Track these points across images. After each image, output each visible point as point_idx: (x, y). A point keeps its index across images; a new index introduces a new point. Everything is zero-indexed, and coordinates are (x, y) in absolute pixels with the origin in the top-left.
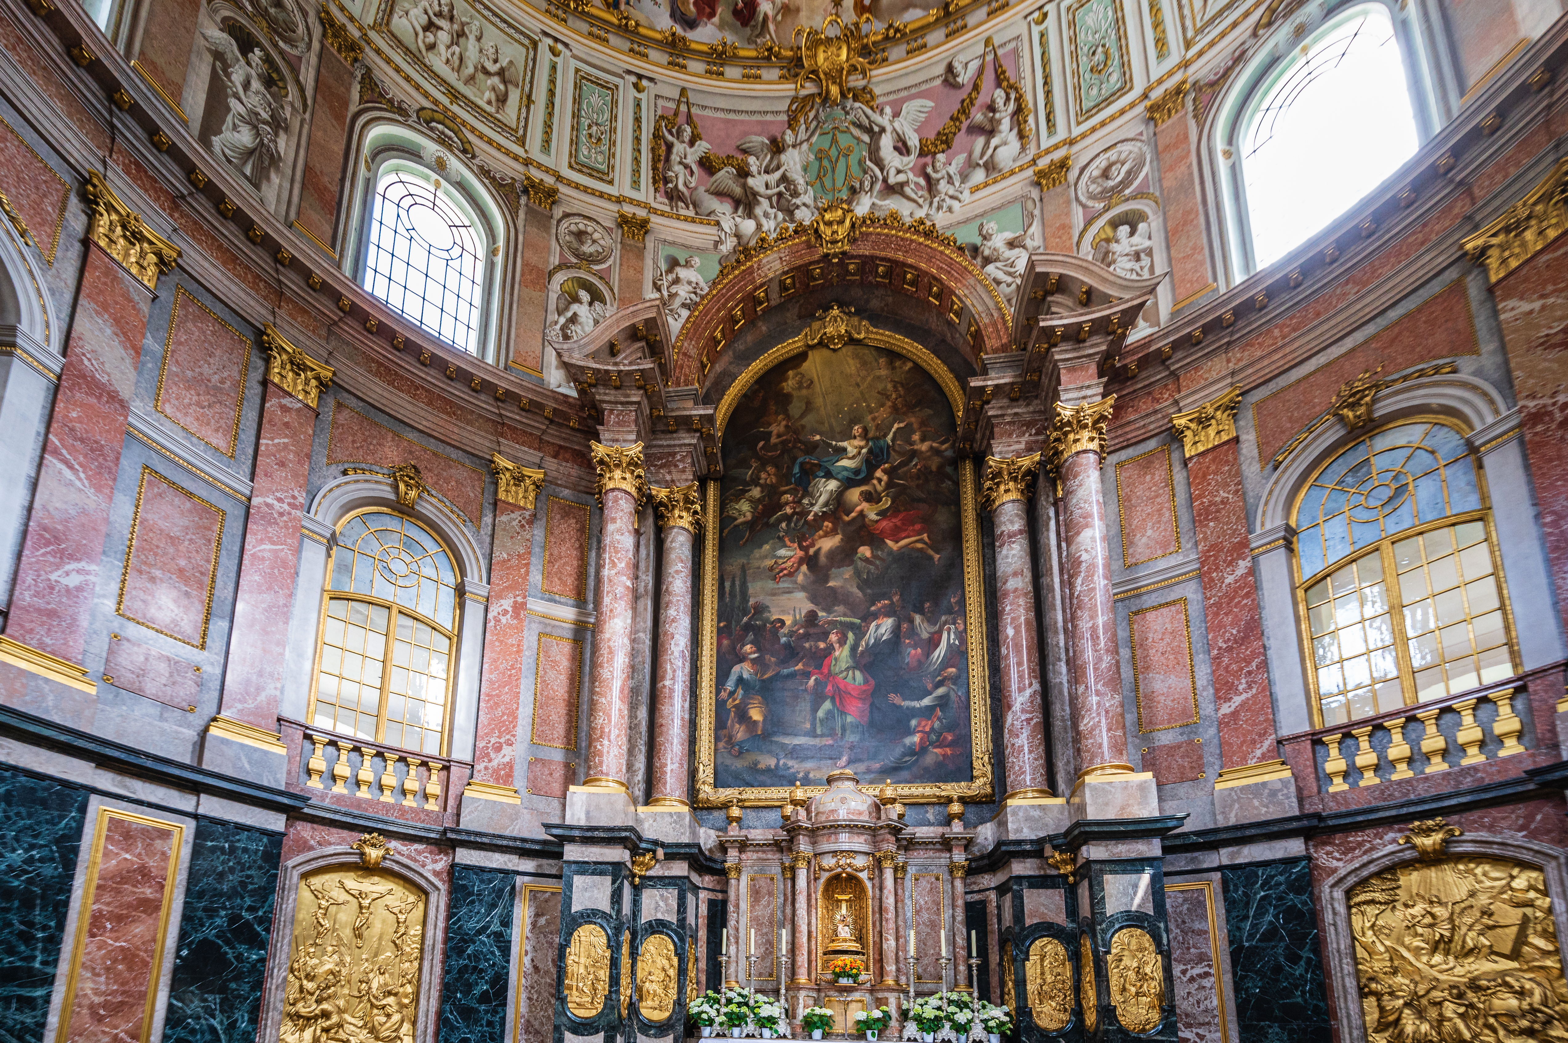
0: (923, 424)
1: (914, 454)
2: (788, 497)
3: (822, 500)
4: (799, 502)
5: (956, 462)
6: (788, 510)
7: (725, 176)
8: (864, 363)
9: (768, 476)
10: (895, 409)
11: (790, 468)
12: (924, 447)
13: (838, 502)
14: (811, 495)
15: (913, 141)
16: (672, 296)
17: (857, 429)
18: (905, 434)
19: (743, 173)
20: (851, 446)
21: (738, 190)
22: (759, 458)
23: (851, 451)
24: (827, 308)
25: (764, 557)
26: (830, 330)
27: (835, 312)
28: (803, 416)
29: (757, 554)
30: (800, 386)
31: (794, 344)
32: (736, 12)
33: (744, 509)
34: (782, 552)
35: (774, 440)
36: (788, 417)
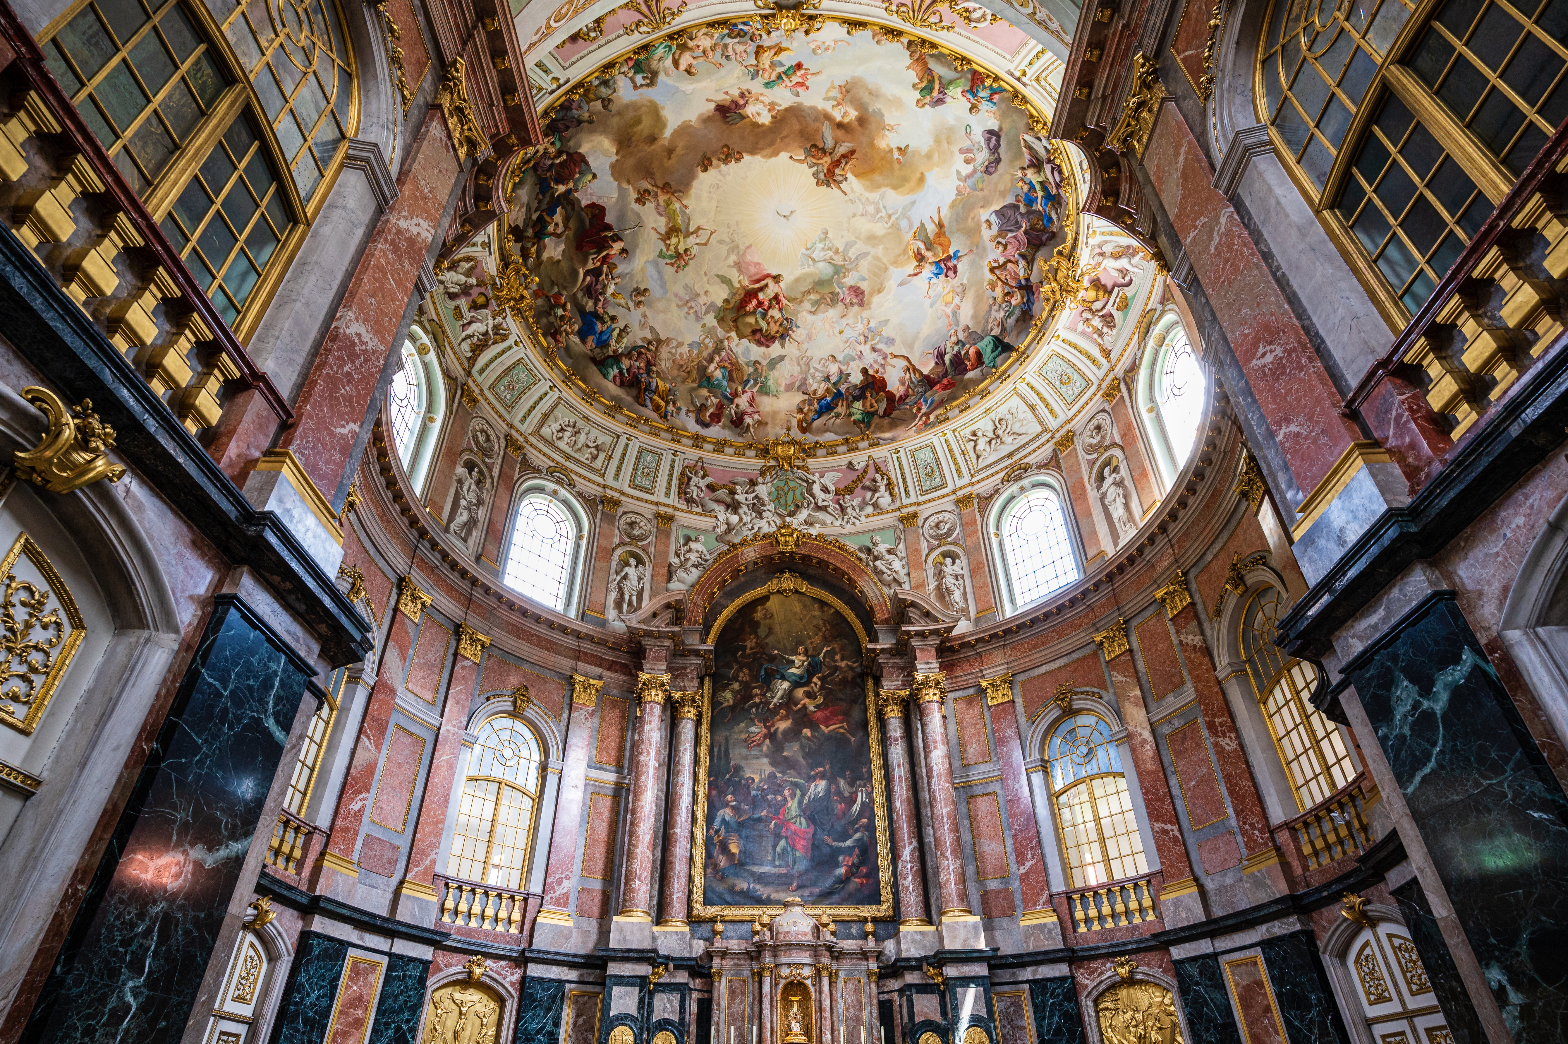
0: (841, 649)
1: (837, 668)
2: (757, 691)
3: (779, 693)
4: (764, 695)
5: (863, 675)
6: (757, 700)
7: (722, 493)
9: (744, 676)
10: (824, 637)
11: (759, 671)
12: (843, 664)
13: (789, 697)
14: (772, 691)
15: (832, 488)
16: (687, 560)
17: (801, 649)
19: (733, 493)
20: (797, 659)
21: (728, 500)
22: (738, 663)
23: (798, 663)
24: (782, 572)
25: (741, 732)
26: (784, 586)
27: (787, 575)
28: (767, 636)
29: (736, 729)
30: (765, 618)
31: (761, 591)
32: (732, 422)
33: (728, 698)
34: (753, 729)
35: (748, 651)
36: (757, 637)
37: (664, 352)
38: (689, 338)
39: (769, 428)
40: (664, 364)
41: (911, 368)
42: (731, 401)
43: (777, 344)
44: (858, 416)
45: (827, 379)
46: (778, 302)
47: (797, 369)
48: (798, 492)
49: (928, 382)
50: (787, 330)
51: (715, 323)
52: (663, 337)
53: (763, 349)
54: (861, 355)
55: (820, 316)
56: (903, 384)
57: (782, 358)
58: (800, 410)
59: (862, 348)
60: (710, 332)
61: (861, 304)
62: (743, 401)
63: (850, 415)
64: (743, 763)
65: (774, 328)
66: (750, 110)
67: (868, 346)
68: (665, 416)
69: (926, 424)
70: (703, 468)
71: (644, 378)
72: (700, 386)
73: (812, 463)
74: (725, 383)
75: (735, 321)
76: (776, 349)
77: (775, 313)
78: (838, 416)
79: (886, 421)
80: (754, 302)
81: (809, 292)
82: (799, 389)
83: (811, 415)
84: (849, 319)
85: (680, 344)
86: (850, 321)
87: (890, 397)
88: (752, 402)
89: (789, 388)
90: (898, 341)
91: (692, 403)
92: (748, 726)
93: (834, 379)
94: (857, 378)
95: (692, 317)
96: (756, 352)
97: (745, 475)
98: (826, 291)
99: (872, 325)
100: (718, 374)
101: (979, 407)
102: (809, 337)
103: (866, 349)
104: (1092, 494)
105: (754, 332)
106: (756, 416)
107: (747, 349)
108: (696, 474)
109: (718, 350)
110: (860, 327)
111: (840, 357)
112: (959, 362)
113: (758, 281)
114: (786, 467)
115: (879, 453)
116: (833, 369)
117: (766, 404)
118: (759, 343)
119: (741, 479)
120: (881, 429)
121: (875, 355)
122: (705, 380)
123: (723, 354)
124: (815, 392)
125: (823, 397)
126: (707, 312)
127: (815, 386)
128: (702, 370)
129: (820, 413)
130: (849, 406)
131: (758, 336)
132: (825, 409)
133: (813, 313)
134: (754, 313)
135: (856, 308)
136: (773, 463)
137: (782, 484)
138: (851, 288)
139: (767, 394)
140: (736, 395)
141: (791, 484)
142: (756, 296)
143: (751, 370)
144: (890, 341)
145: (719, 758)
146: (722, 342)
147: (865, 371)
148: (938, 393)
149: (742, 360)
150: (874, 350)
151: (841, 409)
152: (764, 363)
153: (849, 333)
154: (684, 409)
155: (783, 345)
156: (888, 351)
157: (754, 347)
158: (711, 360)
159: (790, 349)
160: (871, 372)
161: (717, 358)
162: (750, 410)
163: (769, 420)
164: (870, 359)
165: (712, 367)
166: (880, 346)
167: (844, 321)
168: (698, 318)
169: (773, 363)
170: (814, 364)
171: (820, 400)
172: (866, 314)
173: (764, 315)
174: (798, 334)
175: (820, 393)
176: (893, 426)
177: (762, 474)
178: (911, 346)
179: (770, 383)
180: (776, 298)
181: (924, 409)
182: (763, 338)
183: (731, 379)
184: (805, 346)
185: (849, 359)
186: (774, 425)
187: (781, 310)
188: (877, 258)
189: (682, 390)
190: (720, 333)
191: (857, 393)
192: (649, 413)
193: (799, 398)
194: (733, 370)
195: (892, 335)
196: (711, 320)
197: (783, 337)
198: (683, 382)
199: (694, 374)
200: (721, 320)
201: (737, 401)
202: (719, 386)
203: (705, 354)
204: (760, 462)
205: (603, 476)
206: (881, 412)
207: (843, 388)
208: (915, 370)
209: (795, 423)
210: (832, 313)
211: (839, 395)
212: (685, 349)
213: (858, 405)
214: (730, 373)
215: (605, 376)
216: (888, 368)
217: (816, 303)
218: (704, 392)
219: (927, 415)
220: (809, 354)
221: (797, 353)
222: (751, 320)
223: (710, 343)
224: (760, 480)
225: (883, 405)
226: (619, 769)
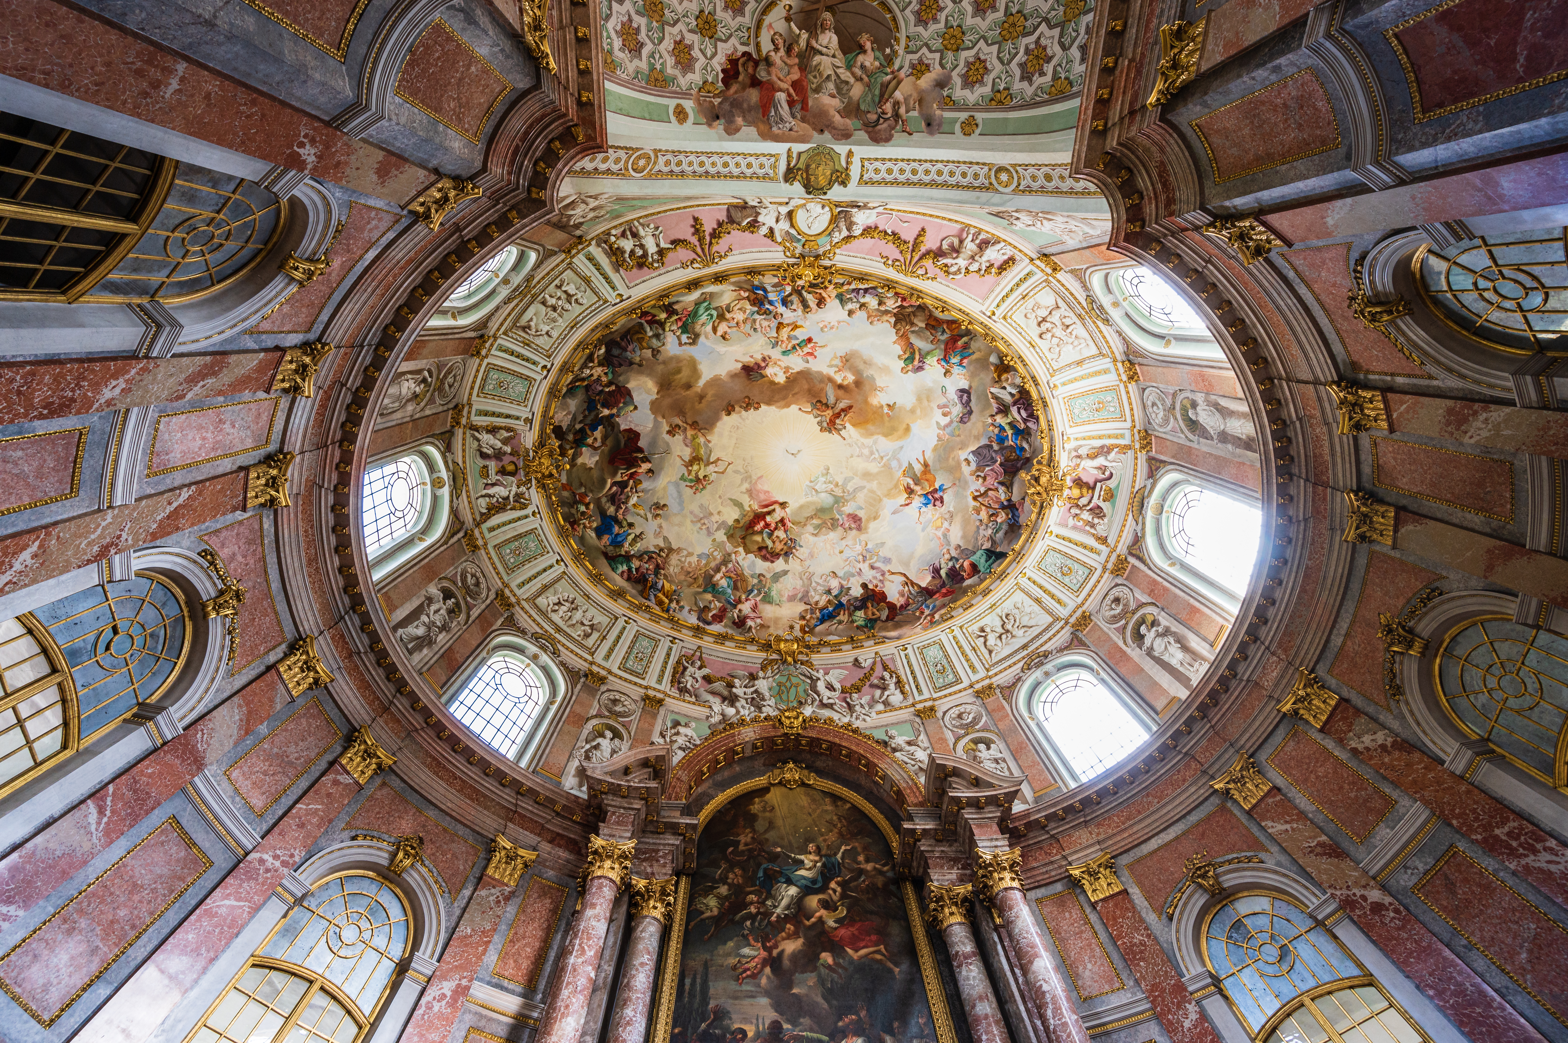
0: (865, 849)
1: (861, 872)
2: (753, 897)
3: (784, 903)
4: (763, 903)
5: (898, 881)
6: (753, 910)
7: (719, 686)
8: (814, 800)
9: (736, 877)
10: (841, 834)
11: (755, 872)
12: (869, 867)
13: (798, 909)
14: (774, 898)
15: (837, 686)
16: (672, 742)
17: (811, 847)
18: (851, 854)
19: (730, 685)
20: (808, 860)
21: (726, 693)
22: (727, 860)
23: (808, 863)
24: (785, 762)
25: (729, 955)
26: (788, 776)
27: (791, 765)
28: (766, 831)
29: (721, 950)
30: (764, 810)
31: (760, 781)
32: (734, 623)
33: (711, 904)
34: (746, 951)
35: (741, 847)
36: (754, 831)
37: (674, 559)
38: (699, 550)
39: (772, 630)
40: (673, 568)
41: (908, 582)
42: (735, 607)
43: (781, 560)
44: (861, 622)
45: (829, 592)
46: (784, 525)
47: (800, 582)
48: (801, 689)
49: (928, 593)
50: (790, 548)
51: (725, 538)
52: (674, 546)
53: (768, 564)
54: (860, 572)
55: (822, 538)
56: (902, 595)
57: (785, 573)
58: (803, 618)
59: (861, 566)
60: (719, 546)
61: (859, 528)
62: (746, 608)
63: (853, 622)
64: (729, 1005)
65: (779, 546)
66: (769, 371)
67: (867, 564)
68: (668, 611)
69: (932, 623)
70: (700, 658)
71: (651, 578)
72: (705, 591)
73: (816, 658)
74: (729, 591)
75: (743, 538)
76: (780, 564)
77: (780, 533)
78: (840, 622)
79: (890, 624)
80: (762, 523)
81: (812, 518)
82: (801, 600)
83: (813, 622)
84: (849, 541)
85: (690, 554)
86: (850, 543)
87: (892, 607)
88: (754, 608)
89: (792, 599)
90: (894, 561)
91: (696, 604)
92: (738, 947)
93: (835, 592)
94: (857, 592)
95: (704, 532)
96: (762, 566)
97: (745, 668)
98: (827, 517)
99: (870, 546)
100: (724, 583)
101: (982, 605)
102: (812, 555)
103: (865, 567)
104: (1134, 653)
105: (760, 549)
106: (759, 621)
107: (753, 563)
108: (693, 664)
109: (725, 562)
110: (859, 548)
111: (840, 573)
112: (955, 575)
113: (767, 506)
114: (790, 659)
115: (887, 649)
116: (834, 584)
117: (769, 611)
118: (765, 558)
119: (741, 673)
120: (886, 629)
121: (873, 572)
122: (710, 586)
123: (730, 565)
124: (817, 603)
125: (826, 607)
126: (718, 529)
127: (817, 598)
128: (708, 578)
129: (822, 620)
130: (850, 615)
131: (764, 552)
132: (827, 616)
133: (815, 535)
134: (761, 532)
135: (854, 532)
136: (775, 656)
137: (784, 680)
138: (849, 515)
139: (770, 603)
140: (740, 601)
141: (794, 680)
142: (764, 519)
143: (755, 581)
144: (887, 561)
145: (692, 995)
146: (729, 555)
147: (864, 586)
148: (938, 600)
149: (747, 572)
150: (872, 567)
151: (843, 617)
152: (768, 576)
153: (848, 553)
154: (687, 608)
155: (786, 562)
156: (885, 568)
157: (759, 562)
158: (717, 570)
159: (793, 565)
160: (871, 586)
161: (723, 569)
162: (752, 615)
163: (772, 624)
164: (869, 576)
165: (718, 576)
166: (877, 565)
167: (844, 543)
168: (709, 533)
169: (777, 577)
170: (816, 578)
171: (821, 610)
172: (863, 537)
173: (770, 535)
174: (801, 552)
175: (822, 604)
176: (898, 626)
177: (763, 668)
178: (907, 564)
179: (774, 593)
180: (782, 521)
181: (927, 612)
182: (769, 555)
183: (736, 588)
184: (807, 563)
185: (849, 576)
186: (777, 629)
187: (786, 531)
188: (872, 492)
189: (687, 593)
190: (729, 547)
191: (858, 604)
192: (652, 604)
193: (801, 607)
194: (738, 581)
195: (889, 555)
196: (721, 536)
197: (787, 554)
198: (689, 586)
199: (701, 581)
200: (730, 536)
201: (740, 606)
202: (724, 593)
203: (713, 565)
204: (763, 655)
205: (592, 654)
206: (884, 617)
207: (844, 600)
208: (913, 584)
209: (797, 627)
210: (833, 536)
211: (840, 605)
212: (694, 559)
213: (860, 614)
214: (735, 583)
215: (614, 570)
216: (887, 583)
217: (818, 527)
218: (709, 597)
219: (932, 615)
220: (811, 570)
221: (800, 569)
222: (758, 538)
223: (719, 556)
224: (761, 674)
225: (885, 614)
226: (528, 992)
